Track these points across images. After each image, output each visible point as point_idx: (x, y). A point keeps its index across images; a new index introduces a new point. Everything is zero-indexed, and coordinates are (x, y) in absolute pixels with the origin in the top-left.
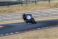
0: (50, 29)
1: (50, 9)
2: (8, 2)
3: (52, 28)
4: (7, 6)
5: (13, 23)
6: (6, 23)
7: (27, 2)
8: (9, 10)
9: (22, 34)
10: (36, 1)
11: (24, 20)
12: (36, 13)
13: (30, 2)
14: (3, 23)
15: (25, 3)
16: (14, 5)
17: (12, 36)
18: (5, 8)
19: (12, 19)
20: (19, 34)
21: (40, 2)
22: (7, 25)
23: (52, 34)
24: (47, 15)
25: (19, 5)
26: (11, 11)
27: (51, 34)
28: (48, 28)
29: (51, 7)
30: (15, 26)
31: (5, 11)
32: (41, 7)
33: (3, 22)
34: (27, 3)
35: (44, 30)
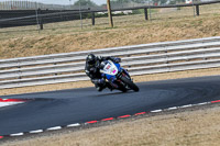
0: (200, 111)
1: (201, 37)
2: (40, 11)
3: (208, 110)
4: (37, 27)
5: (60, 88)
6: (33, 90)
7: (111, 11)
8: (46, 41)
9: (94, 129)
10: (146, 8)
11: (92, 78)
12: (148, 53)
13: (125, 12)
14: (22, 91)
15: (106, 15)
16: (62, 24)
17: (54, 136)
18: (28, 33)
19: (56, 76)
20: (84, 131)
21: (161, 10)
22: (37, 96)
23: (207, 131)
24: (190, 60)
25: (84, 21)
26: (53, 44)
27: (204, 131)
28: (192, 109)
29: (205, 31)
30: (67, 100)
31: (29, 45)
32: (167, 31)
33: (21, 85)
34: (112, 15)
35: (178, 115)
